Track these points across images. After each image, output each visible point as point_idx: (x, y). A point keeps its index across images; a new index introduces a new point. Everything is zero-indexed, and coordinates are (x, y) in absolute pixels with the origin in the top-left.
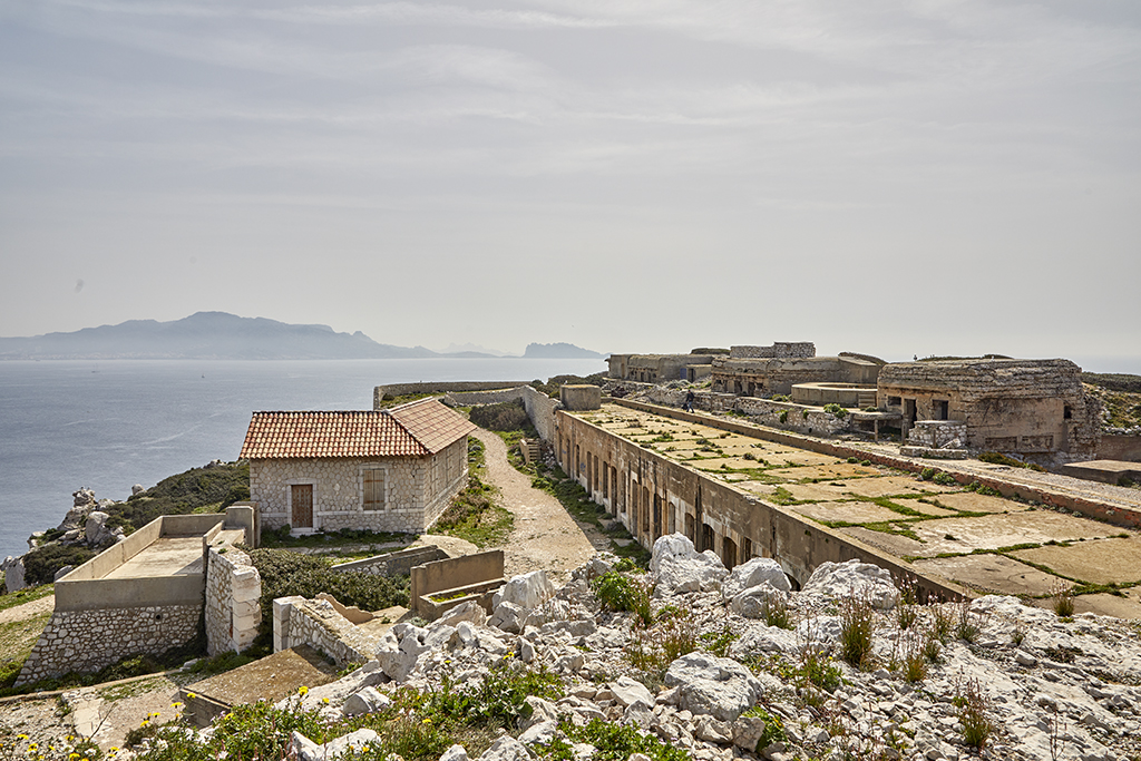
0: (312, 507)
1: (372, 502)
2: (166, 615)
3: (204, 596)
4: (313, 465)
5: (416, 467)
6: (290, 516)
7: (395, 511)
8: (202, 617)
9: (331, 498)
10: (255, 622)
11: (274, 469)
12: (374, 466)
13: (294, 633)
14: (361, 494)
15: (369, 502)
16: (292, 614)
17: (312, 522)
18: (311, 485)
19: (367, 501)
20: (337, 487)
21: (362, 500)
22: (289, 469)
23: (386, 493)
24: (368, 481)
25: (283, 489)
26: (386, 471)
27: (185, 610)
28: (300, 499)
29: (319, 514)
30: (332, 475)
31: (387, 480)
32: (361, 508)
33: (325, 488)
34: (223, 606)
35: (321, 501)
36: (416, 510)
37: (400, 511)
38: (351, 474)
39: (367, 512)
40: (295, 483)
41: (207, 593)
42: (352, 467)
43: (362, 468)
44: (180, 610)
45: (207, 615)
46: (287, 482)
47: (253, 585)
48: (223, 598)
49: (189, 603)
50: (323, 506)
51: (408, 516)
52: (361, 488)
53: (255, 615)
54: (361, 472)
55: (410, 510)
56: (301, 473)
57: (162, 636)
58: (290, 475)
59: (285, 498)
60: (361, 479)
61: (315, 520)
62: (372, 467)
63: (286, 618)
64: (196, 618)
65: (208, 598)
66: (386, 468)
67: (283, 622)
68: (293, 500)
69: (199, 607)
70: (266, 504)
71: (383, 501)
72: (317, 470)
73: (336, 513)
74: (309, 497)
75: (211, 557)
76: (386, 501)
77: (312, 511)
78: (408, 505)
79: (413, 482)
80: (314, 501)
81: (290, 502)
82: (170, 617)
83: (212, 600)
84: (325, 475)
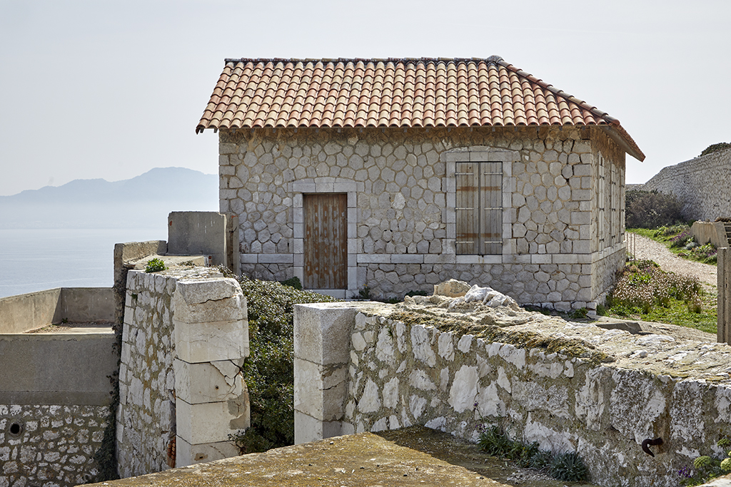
0: (345, 245)
1: (474, 236)
2: (32, 425)
3: (114, 379)
4: (348, 150)
5: (574, 159)
6: (299, 261)
7: (525, 258)
8: (111, 434)
9: (385, 224)
10: (233, 425)
11: (268, 158)
12: (480, 153)
13: (369, 402)
14: (451, 217)
15: (466, 236)
16: (359, 341)
17: (345, 278)
18: (344, 195)
19: (463, 234)
20: (399, 201)
21: (452, 231)
22: (298, 158)
23: (507, 217)
24: (466, 189)
25: (287, 201)
26: (507, 168)
27: (74, 417)
28: (320, 225)
29: (361, 259)
30: (387, 175)
31: (508, 186)
32: (450, 250)
33: (374, 202)
34: (155, 395)
35: (364, 231)
36: (573, 258)
37: (536, 259)
38: (429, 172)
39: (463, 259)
40: (312, 191)
41: (122, 377)
42: (432, 156)
43: (454, 155)
44: (62, 415)
45: (120, 428)
46: (295, 187)
47: (228, 320)
48: (155, 375)
49: (81, 400)
50: (369, 242)
51: (555, 270)
52: (451, 202)
53: (234, 405)
54: (451, 168)
55: (560, 259)
56: (322, 169)
57: (21, 473)
58: (301, 172)
59: (290, 221)
60: (451, 184)
61: (352, 272)
62: (475, 157)
63: (337, 357)
64: (98, 438)
65: (122, 387)
66: (506, 157)
67: (329, 369)
68: (307, 228)
69: (104, 411)
70: (250, 235)
71: (498, 235)
72: (355, 160)
73: (397, 258)
74: (338, 223)
75: (131, 284)
76: (506, 234)
77: (345, 255)
78: (554, 247)
79: (565, 194)
80: (351, 230)
81: (299, 230)
82: (40, 431)
83: (132, 390)
84: (374, 173)
